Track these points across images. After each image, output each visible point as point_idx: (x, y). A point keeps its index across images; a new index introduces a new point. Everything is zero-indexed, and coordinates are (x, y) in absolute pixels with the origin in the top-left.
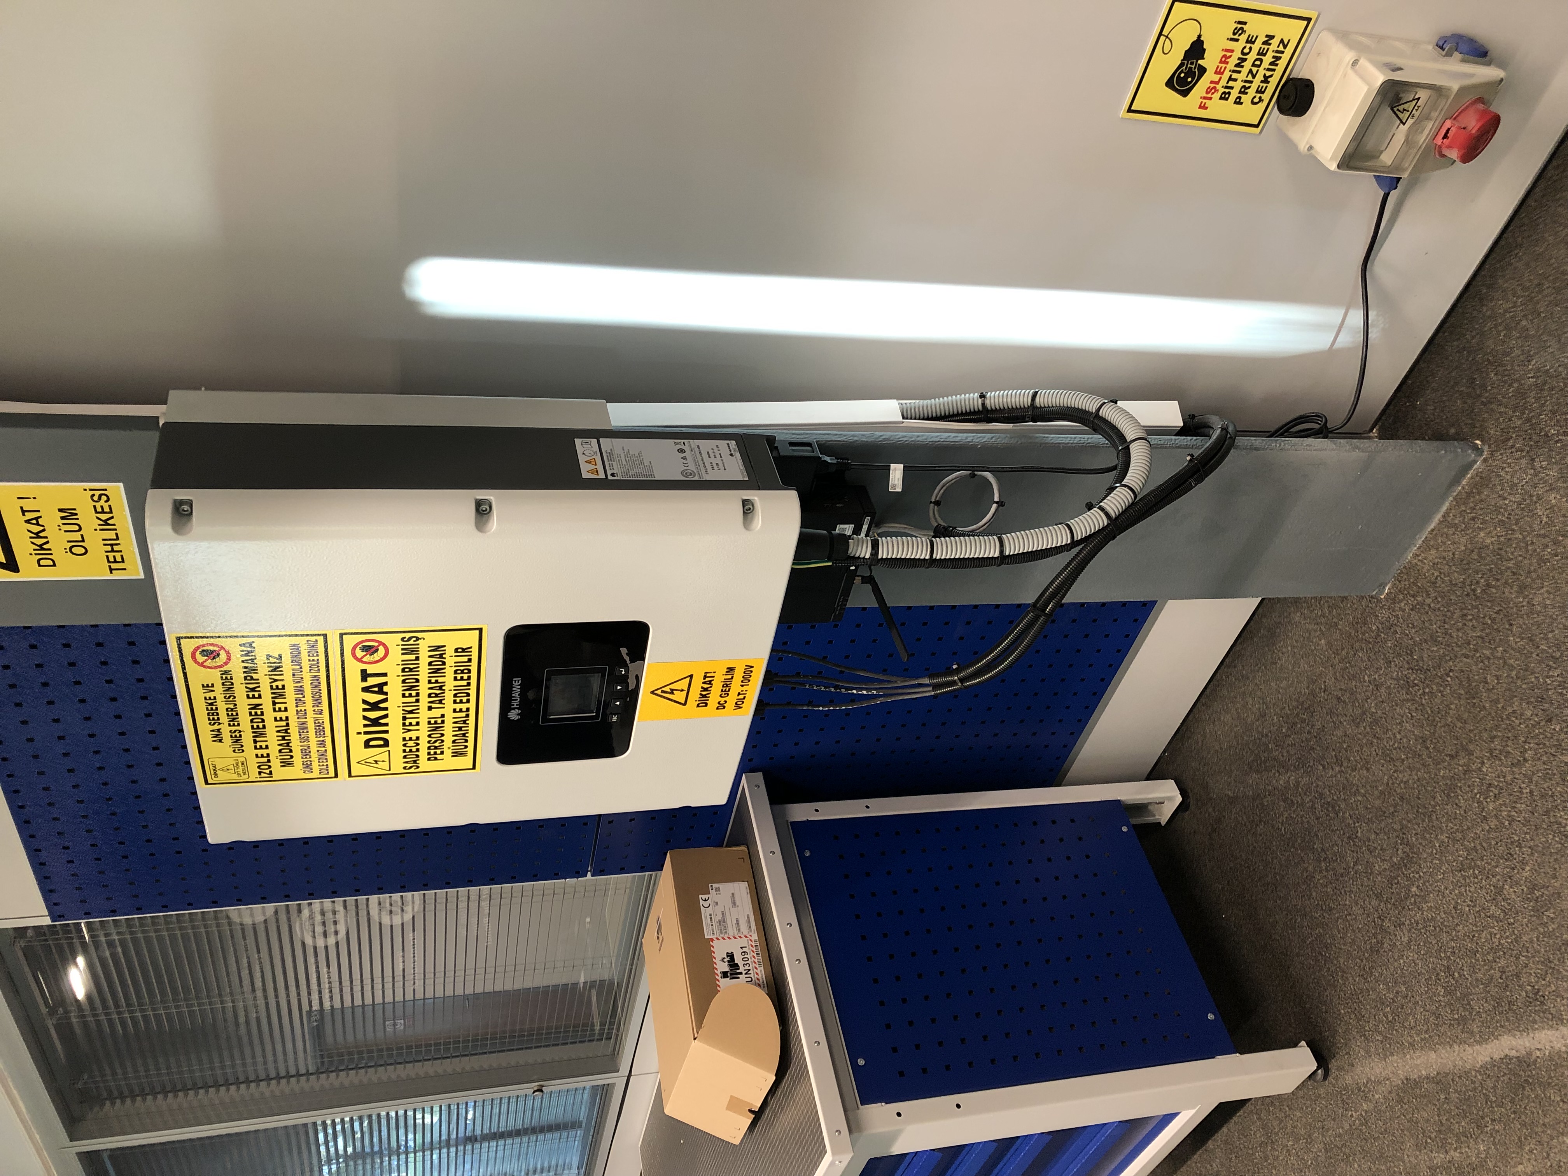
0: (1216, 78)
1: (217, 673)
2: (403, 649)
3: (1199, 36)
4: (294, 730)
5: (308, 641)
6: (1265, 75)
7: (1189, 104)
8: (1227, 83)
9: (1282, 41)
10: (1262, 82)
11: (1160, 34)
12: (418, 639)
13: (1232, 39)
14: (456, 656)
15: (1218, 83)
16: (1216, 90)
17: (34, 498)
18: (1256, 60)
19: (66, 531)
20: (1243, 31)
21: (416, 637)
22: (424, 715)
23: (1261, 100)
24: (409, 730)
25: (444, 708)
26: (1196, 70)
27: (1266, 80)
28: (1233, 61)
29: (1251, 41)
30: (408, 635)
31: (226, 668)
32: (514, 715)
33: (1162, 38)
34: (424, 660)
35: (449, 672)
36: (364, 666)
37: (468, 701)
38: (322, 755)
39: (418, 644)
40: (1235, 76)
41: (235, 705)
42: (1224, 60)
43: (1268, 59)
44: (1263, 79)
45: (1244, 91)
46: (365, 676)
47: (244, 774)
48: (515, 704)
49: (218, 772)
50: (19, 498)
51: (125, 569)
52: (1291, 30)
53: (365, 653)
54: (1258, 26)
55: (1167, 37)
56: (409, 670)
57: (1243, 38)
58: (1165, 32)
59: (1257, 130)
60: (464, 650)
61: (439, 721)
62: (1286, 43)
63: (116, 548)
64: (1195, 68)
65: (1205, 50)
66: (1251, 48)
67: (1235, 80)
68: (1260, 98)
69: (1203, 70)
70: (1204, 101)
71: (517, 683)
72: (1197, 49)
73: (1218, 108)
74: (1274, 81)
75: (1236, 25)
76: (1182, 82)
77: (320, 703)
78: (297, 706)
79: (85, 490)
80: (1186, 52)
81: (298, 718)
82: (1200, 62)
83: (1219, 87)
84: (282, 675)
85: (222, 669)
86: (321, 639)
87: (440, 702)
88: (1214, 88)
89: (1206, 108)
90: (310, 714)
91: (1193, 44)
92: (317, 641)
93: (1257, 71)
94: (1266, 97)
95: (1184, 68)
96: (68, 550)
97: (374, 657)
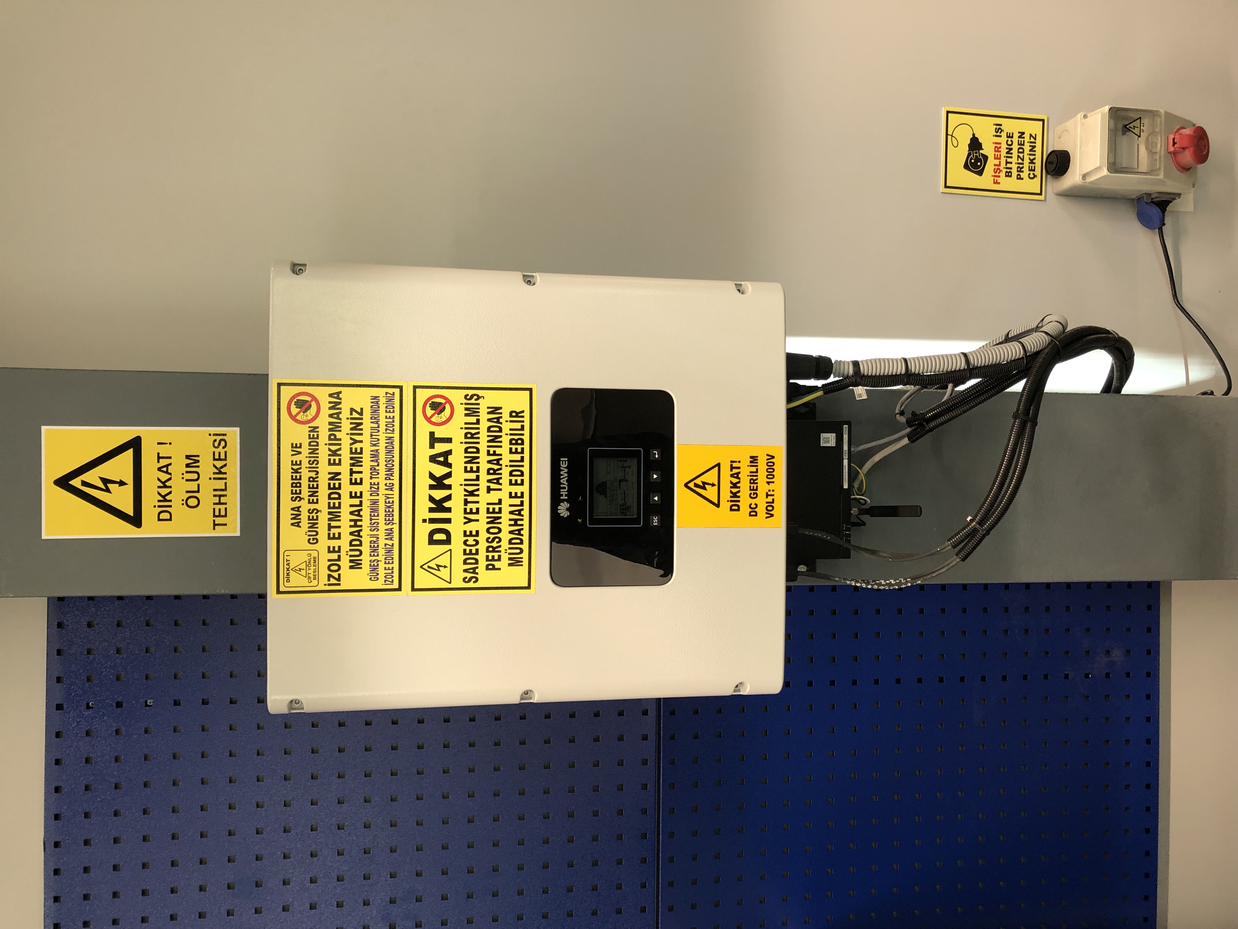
0: (997, 162)
1: (306, 428)
2: (466, 409)
3: (974, 135)
4: (366, 512)
5: (387, 393)
6: (1030, 159)
7: (986, 180)
8: (1006, 165)
9: (1031, 135)
10: (1030, 163)
11: (947, 135)
12: (479, 397)
13: (996, 136)
14: (511, 421)
15: (999, 165)
16: (1001, 171)
17: (170, 444)
18: (1019, 149)
19: (187, 480)
20: (1002, 131)
21: (477, 395)
22: (484, 499)
23: (1035, 176)
24: (470, 520)
25: (500, 490)
26: (981, 157)
27: (1032, 161)
28: (1004, 151)
29: (1010, 136)
30: (470, 392)
31: (313, 424)
32: (563, 510)
33: (949, 137)
34: (484, 425)
35: (505, 440)
36: (433, 428)
37: (522, 483)
38: (389, 551)
39: (478, 404)
40: (1009, 160)
41: (317, 473)
42: (997, 149)
43: (1027, 148)
44: (1030, 161)
45: (1020, 170)
46: (433, 440)
47: (314, 579)
48: (564, 492)
49: (292, 573)
50: (159, 443)
51: (226, 525)
52: (1035, 128)
53: (434, 411)
54: (1009, 126)
55: (952, 136)
56: (471, 436)
57: (1004, 135)
58: (950, 132)
59: (1041, 198)
60: (517, 413)
61: (497, 508)
62: (1034, 136)
63: (223, 500)
64: (980, 156)
65: (981, 144)
66: (1012, 141)
67: (1011, 163)
68: (1034, 174)
69: (986, 158)
70: (996, 178)
71: (564, 464)
72: (975, 144)
73: (1007, 183)
74: (1038, 162)
75: (995, 127)
76: (975, 165)
77: (392, 476)
78: (371, 478)
79: (210, 435)
80: (969, 145)
81: (371, 495)
82: (981, 151)
83: (1001, 168)
84: (361, 434)
85: (311, 425)
86: (397, 391)
87: (498, 483)
88: (998, 169)
89: (999, 183)
90: (382, 490)
91: (971, 139)
92: (394, 393)
93: (1023, 156)
94: (1038, 172)
95: (972, 156)
96: (184, 502)
97: (441, 418)
